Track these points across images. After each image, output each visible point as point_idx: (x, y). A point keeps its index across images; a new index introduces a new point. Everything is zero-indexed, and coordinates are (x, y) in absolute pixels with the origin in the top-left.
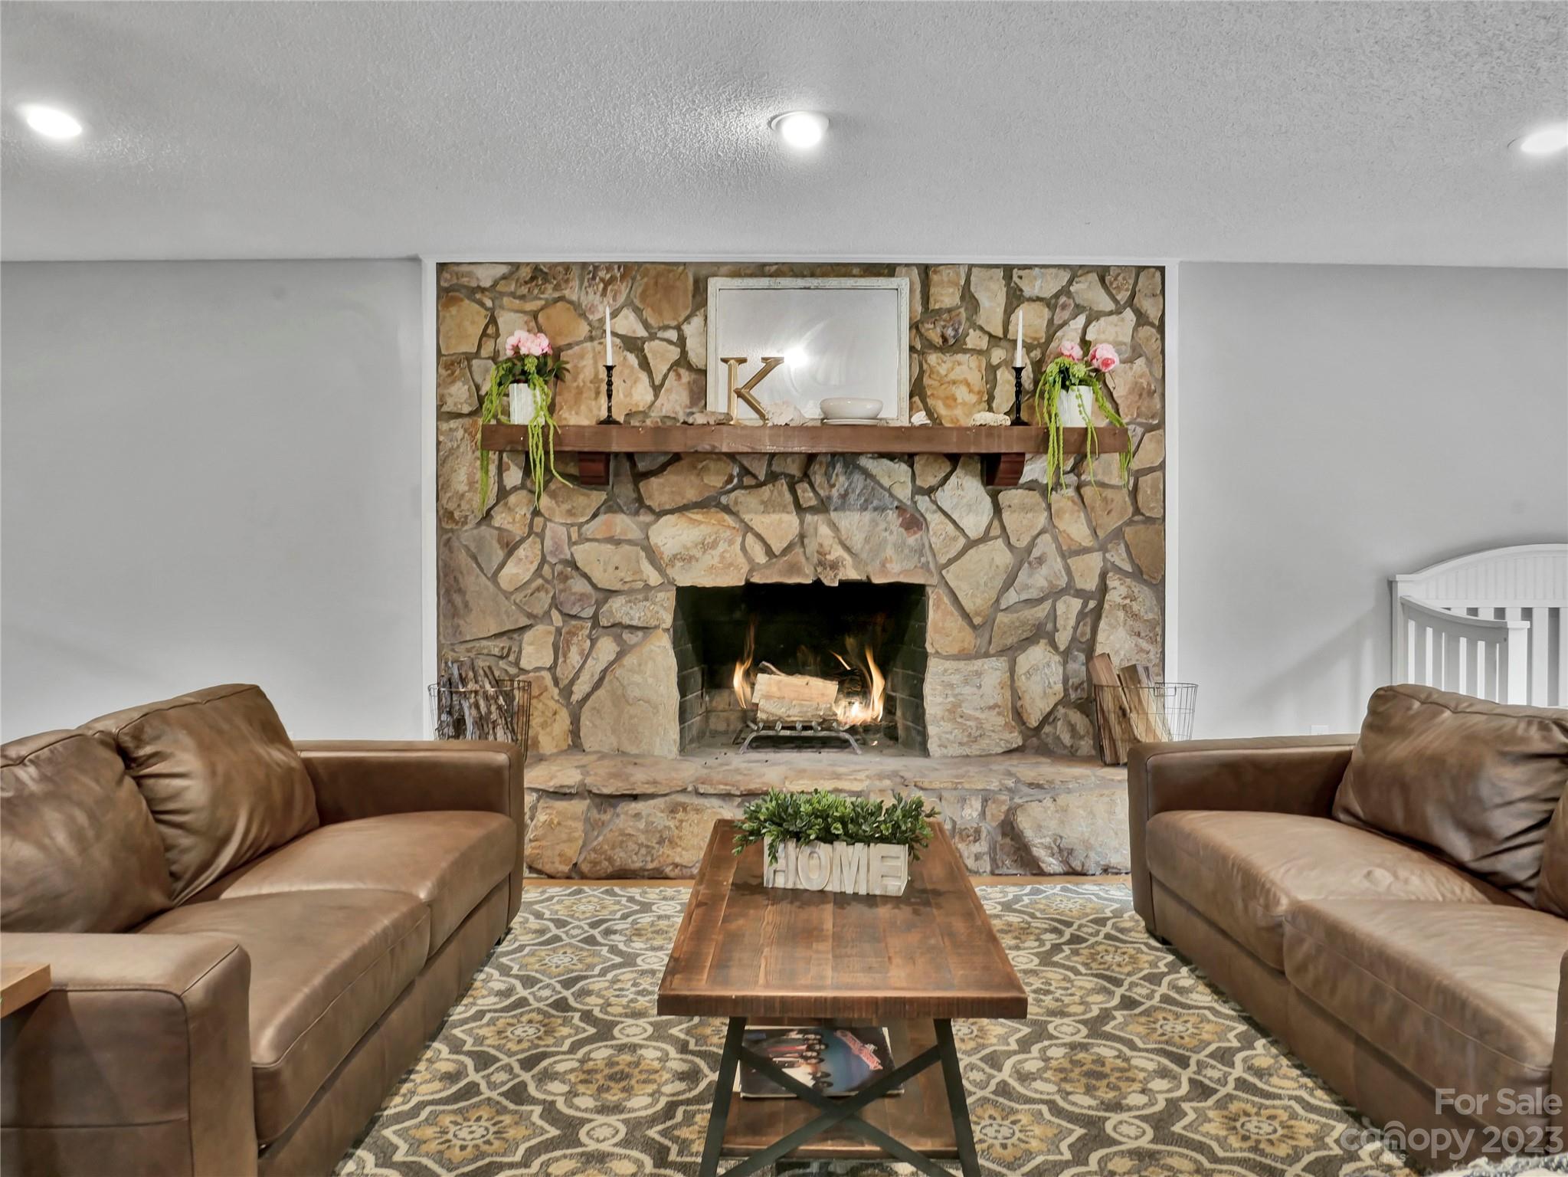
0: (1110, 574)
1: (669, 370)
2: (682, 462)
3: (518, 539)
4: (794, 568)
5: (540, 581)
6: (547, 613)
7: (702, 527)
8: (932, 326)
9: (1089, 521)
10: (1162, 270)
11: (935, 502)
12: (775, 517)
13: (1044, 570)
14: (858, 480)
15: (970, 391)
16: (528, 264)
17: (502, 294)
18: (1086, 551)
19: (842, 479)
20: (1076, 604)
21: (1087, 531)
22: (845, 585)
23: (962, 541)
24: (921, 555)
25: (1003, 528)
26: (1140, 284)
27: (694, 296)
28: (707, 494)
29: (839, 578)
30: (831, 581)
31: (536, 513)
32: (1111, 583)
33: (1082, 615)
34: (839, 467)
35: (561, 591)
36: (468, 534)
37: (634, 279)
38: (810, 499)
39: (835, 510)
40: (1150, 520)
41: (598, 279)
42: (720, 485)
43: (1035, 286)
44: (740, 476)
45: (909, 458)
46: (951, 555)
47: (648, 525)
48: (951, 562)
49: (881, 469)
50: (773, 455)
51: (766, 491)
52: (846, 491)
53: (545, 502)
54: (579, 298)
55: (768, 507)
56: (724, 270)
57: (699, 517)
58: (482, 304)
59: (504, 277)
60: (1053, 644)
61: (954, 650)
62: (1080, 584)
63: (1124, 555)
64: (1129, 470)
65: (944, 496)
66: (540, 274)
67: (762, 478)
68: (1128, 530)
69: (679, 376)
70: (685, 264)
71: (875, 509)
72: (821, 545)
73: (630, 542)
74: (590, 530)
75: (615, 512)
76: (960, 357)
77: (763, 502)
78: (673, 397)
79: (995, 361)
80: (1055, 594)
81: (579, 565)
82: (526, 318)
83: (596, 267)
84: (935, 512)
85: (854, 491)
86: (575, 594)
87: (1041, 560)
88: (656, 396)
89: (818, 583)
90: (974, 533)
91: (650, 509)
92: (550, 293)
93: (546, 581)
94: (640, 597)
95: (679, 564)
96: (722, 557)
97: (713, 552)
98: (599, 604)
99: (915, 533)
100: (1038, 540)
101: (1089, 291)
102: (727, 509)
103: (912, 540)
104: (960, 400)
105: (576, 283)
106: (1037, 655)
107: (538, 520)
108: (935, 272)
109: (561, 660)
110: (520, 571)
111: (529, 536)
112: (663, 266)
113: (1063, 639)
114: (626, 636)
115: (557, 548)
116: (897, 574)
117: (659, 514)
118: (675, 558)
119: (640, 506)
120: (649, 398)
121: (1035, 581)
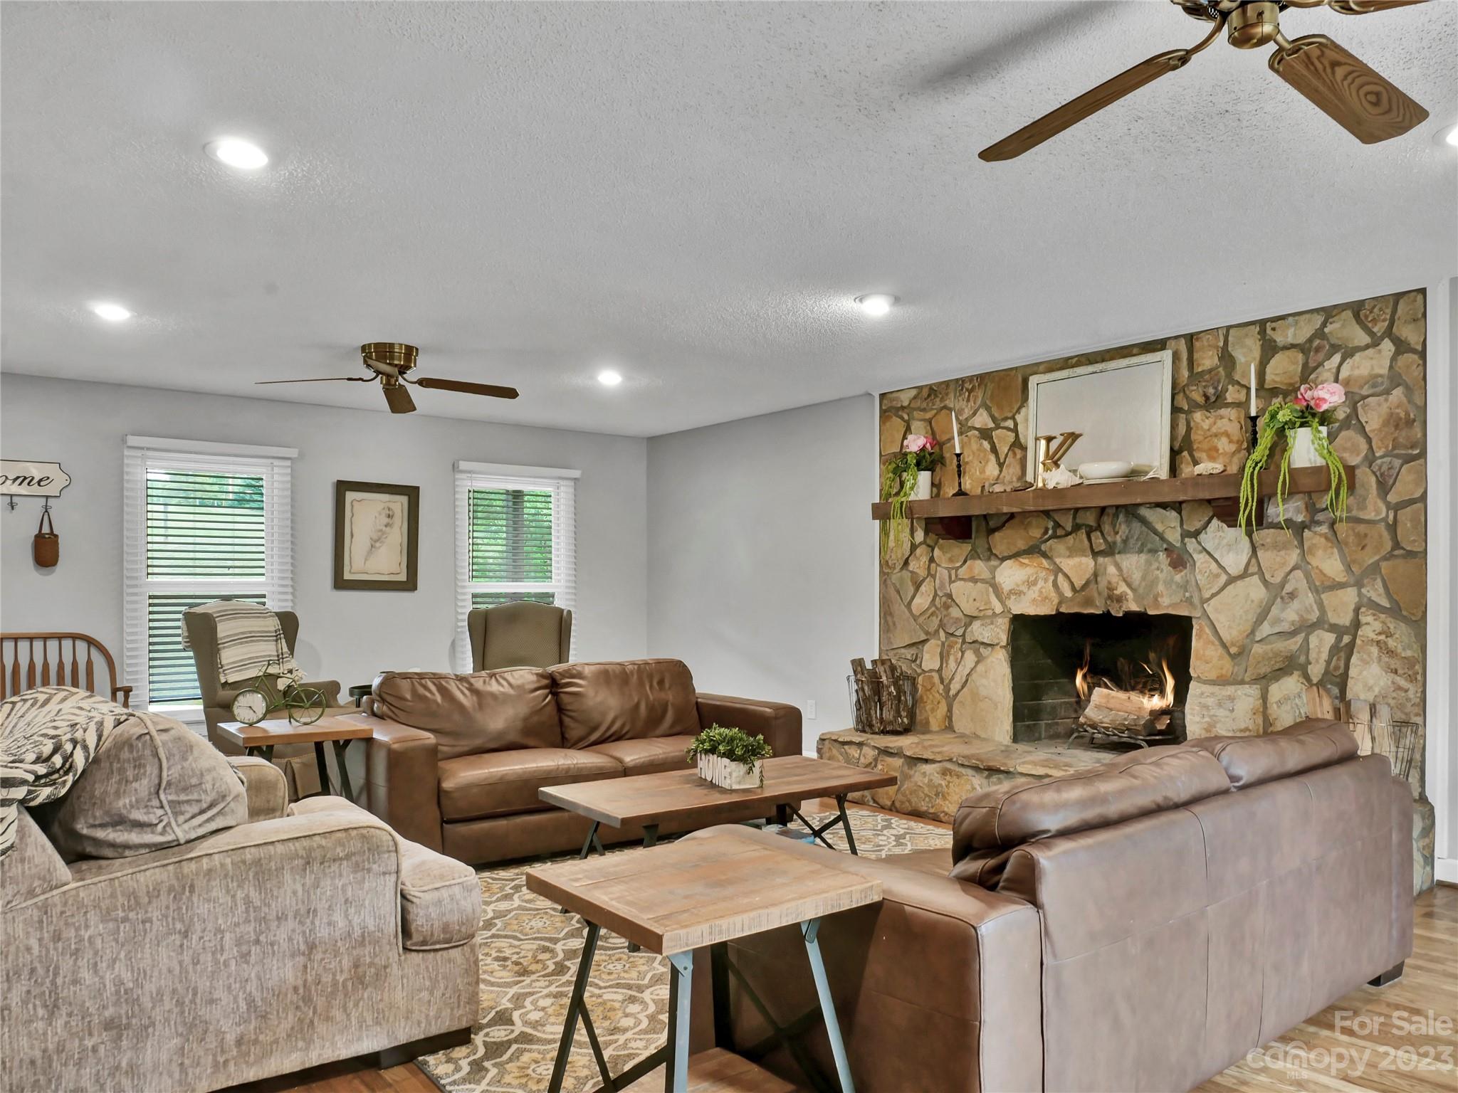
0: (1363, 610)
1: (1008, 451)
2: (1014, 521)
3: (922, 579)
4: (1089, 602)
5: (933, 609)
6: (937, 631)
7: (1028, 569)
8: (1196, 388)
9: (1343, 557)
10: (1423, 292)
11: (1199, 543)
12: (1077, 560)
13: (1296, 604)
14: (1136, 525)
15: (1231, 442)
16: (926, 386)
17: (913, 410)
18: (1341, 586)
19: (1123, 527)
20: (1330, 638)
21: (1341, 567)
22: (1129, 615)
23: (1224, 578)
24: (1187, 590)
25: (1260, 567)
26: (1397, 310)
27: (1021, 393)
28: (1031, 544)
29: (1124, 608)
30: (1117, 612)
31: (932, 560)
32: (1363, 619)
33: (1335, 650)
34: (1121, 517)
35: (945, 616)
36: (895, 578)
37: (986, 386)
38: (1101, 544)
39: (1119, 553)
40: (1410, 554)
41: (965, 390)
42: (1039, 536)
43: (1285, 335)
44: (1054, 529)
45: (1177, 506)
46: (1214, 591)
47: (996, 567)
48: (1213, 595)
49: (1156, 517)
50: (1077, 510)
51: (1070, 539)
52: (1127, 537)
53: (937, 553)
54: (954, 405)
55: (1072, 552)
56: (1042, 368)
57: (1026, 561)
58: (902, 418)
59: (914, 398)
60: (1306, 677)
61: (1213, 675)
62: (1333, 619)
63: (1381, 590)
64: (1387, 503)
65: (1207, 538)
66: (933, 391)
67: (1069, 528)
68: (1386, 565)
69: (1015, 454)
70: (1015, 369)
71: (1150, 551)
72: (1109, 583)
73: (983, 581)
74: (962, 572)
75: (976, 559)
76: (1223, 411)
77: (1068, 548)
78: (1011, 470)
80: (1307, 627)
81: (954, 597)
82: (926, 424)
83: (963, 380)
84: (1200, 552)
85: (1132, 537)
86: (952, 618)
87: (1292, 595)
88: (1000, 472)
89: (1107, 613)
90: (1234, 571)
91: (996, 556)
92: (938, 404)
93: (937, 608)
94: (988, 621)
95: (1013, 597)
96: (1041, 592)
97: (1035, 588)
98: (967, 626)
99: (1181, 571)
100: (1291, 577)
101: (1344, 329)
102: (1045, 555)
103: (1178, 578)
104: (1221, 451)
105: (952, 395)
106: (1291, 684)
107: (933, 565)
108: (1197, 339)
109: (944, 665)
110: (923, 601)
111: (927, 577)
112: (1003, 373)
113: (1316, 671)
114: (982, 650)
115: (942, 586)
116: (1168, 607)
117: (1003, 559)
118: (1011, 592)
119: (990, 554)
120: (996, 472)
121: (1288, 614)
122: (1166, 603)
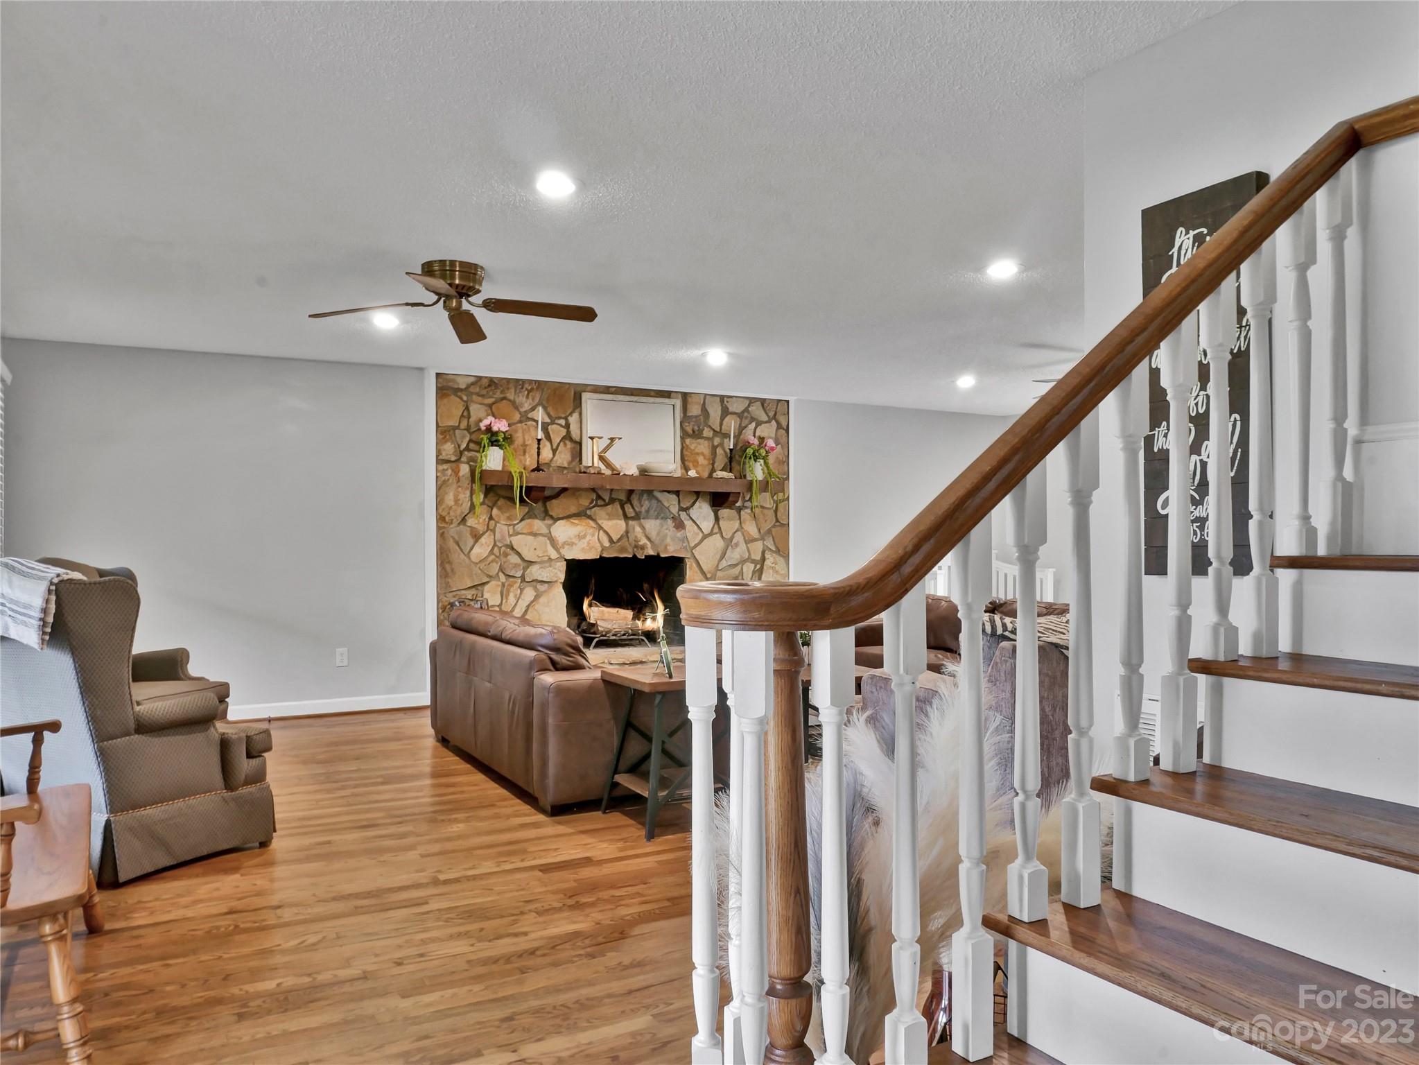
0: (766, 551)
1: (560, 442)
2: (569, 491)
3: (481, 533)
4: (623, 549)
5: (493, 557)
6: (497, 574)
7: (579, 526)
8: (687, 424)
9: (757, 525)
10: (788, 402)
11: (689, 515)
12: (614, 522)
13: (738, 549)
14: (654, 502)
15: (705, 458)
16: (486, 377)
17: (472, 393)
18: (755, 540)
19: (647, 502)
20: (752, 566)
21: (756, 530)
22: (649, 557)
23: (701, 535)
24: (684, 542)
25: (720, 528)
26: (779, 407)
27: (574, 401)
28: (581, 509)
29: (645, 553)
30: (641, 556)
31: (491, 518)
32: (766, 556)
33: (754, 572)
34: (645, 496)
35: (504, 562)
36: (453, 530)
37: (543, 390)
38: (632, 512)
39: (643, 518)
40: (783, 525)
41: (524, 389)
42: (587, 504)
43: (736, 407)
44: (596, 500)
45: (677, 493)
46: (696, 541)
47: (551, 525)
48: (696, 545)
49: (665, 498)
50: (612, 490)
51: (609, 507)
52: (649, 508)
53: (495, 511)
54: (514, 398)
55: (611, 517)
56: (589, 388)
57: (576, 521)
58: (461, 399)
59: (473, 384)
62: (753, 557)
63: (772, 542)
64: (774, 500)
65: (694, 512)
66: (493, 383)
67: (607, 501)
68: (773, 529)
69: (565, 445)
70: (569, 384)
71: (662, 518)
72: (636, 537)
73: (542, 534)
74: (519, 527)
75: (533, 518)
76: (699, 440)
77: (607, 514)
78: (563, 456)
79: (716, 444)
80: (743, 562)
81: (515, 547)
82: (486, 408)
83: (524, 382)
84: (688, 520)
85: (652, 508)
86: (512, 564)
87: (737, 545)
88: (554, 455)
89: (635, 556)
90: (706, 532)
91: (552, 517)
92: (498, 395)
93: (496, 556)
94: (547, 565)
95: (566, 547)
96: (589, 543)
97: (584, 540)
98: (525, 569)
99: (681, 530)
100: (736, 535)
101: (756, 410)
102: (590, 517)
103: (679, 535)
104: (700, 463)
105: (513, 390)
107: (492, 522)
108: (690, 397)
109: (504, 601)
110: (482, 551)
111: (487, 531)
112: (557, 384)
114: (539, 586)
115: (503, 537)
116: (672, 552)
117: (556, 520)
118: (565, 543)
119: (546, 514)
120: (551, 456)
121: (734, 555)
122: (671, 549)
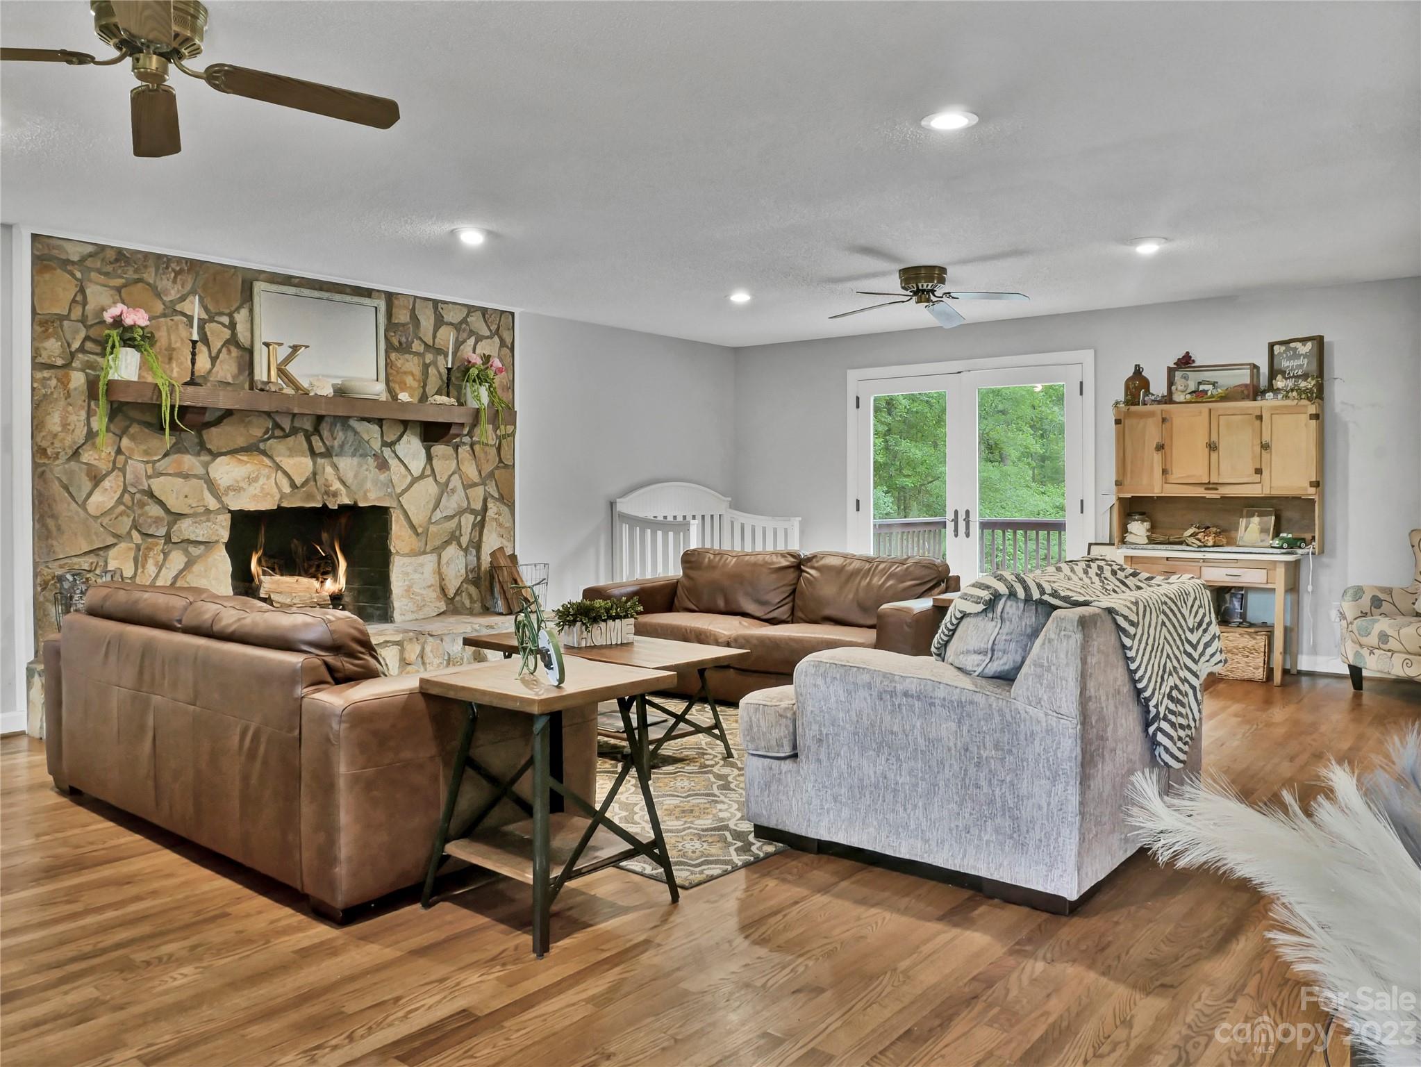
0: (488, 500)
1: (223, 346)
2: (234, 417)
3: (104, 472)
4: (310, 497)
5: (122, 508)
6: (129, 533)
7: (248, 465)
8: (393, 334)
9: (477, 466)
10: (512, 314)
11: (394, 452)
12: (297, 460)
13: (455, 497)
14: (350, 434)
15: (414, 379)
16: (112, 248)
17: (90, 269)
18: (475, 485)
19: (341, 434)
20: (472, 517)
21: (476, 473)
22: (343, 508)
23: (409, 478)
24: (388, 487)
25: (433, 470)
26: (502, 319)
27: (242, 292)
28: (251, 441)
29: (338, 502)
30: (333, 506)
31: (119, 451)
32: (488, 505)
33: (474, 526)
34: (339, 426)
35: (140, 516)
36: (59, 469)
37: (197, 274)
38: (321, 447)
39: (336, 455)
40: (506, 466)
41: (170, 269)
42: (260, 434)
43: (452, 316)
44: (273, 429)
45: (380, 422)
46: (404, 487)
47: (208, 464)
48: (404, 492)
49: (361, 427)
50: (294, 416)
51: (291, 439)
52: (343, 442)
53: (125, 442)
54: (155, 282)
55: (292, 452)
56: (262, 276)
57: (245, 458)
58: (73, 276)
59: (90, 255)
60: (460, 545)
61: (407, 550)
62: (473, 506)
63: (495, 488)
64: (496, 435)
65: (401, 448)
66: (122, 256)
67: (287, 431)
68: (497, 472)
69: (229, 352)
70: (235, 267)
71: (361, 456)
72: (326, 480)
73: (196, 476)
74: (161, 466)
75: (183, 453)
76: (407, 356)
77: (289, 449)
78: (226, 367)
79: (428, 361)
80: (461, 513)
81: (155, 494)
82: (112, 292)
83: (169, 259)
84: (393, 459)
85: (348, 443)
86: (151, 517)
87: (453, 491)
88: (213, 365)
89: (325, 506)
90: (416, 474)
91: (210, 452)
92: (131, 274)
93: (127, 507)
94: (204, 518)
95: (231, 493)
96: (262, 489)
97: (256, 485)
98: (170, 526)
99: (384, 472)
100: (452, 478)
101: (476, 321)
102: (264, 453)
103: (382, 478)
104: (408, 385)
105: (153, 270)
106: (452, 551)
107: (121, 458)
108: (396, 298)
109: (140, 571)
110: (105, 499)
111: (113, 470)
112: (219, 267)
113: (465, 540)
114: (191, 549)
115: (137, 478)
116: (374, 500)
117: (215, 455)
118: (228, 489)
119: (202, 447)
120: (209, 366)
121: (452, 503)
122: (371, 497)
